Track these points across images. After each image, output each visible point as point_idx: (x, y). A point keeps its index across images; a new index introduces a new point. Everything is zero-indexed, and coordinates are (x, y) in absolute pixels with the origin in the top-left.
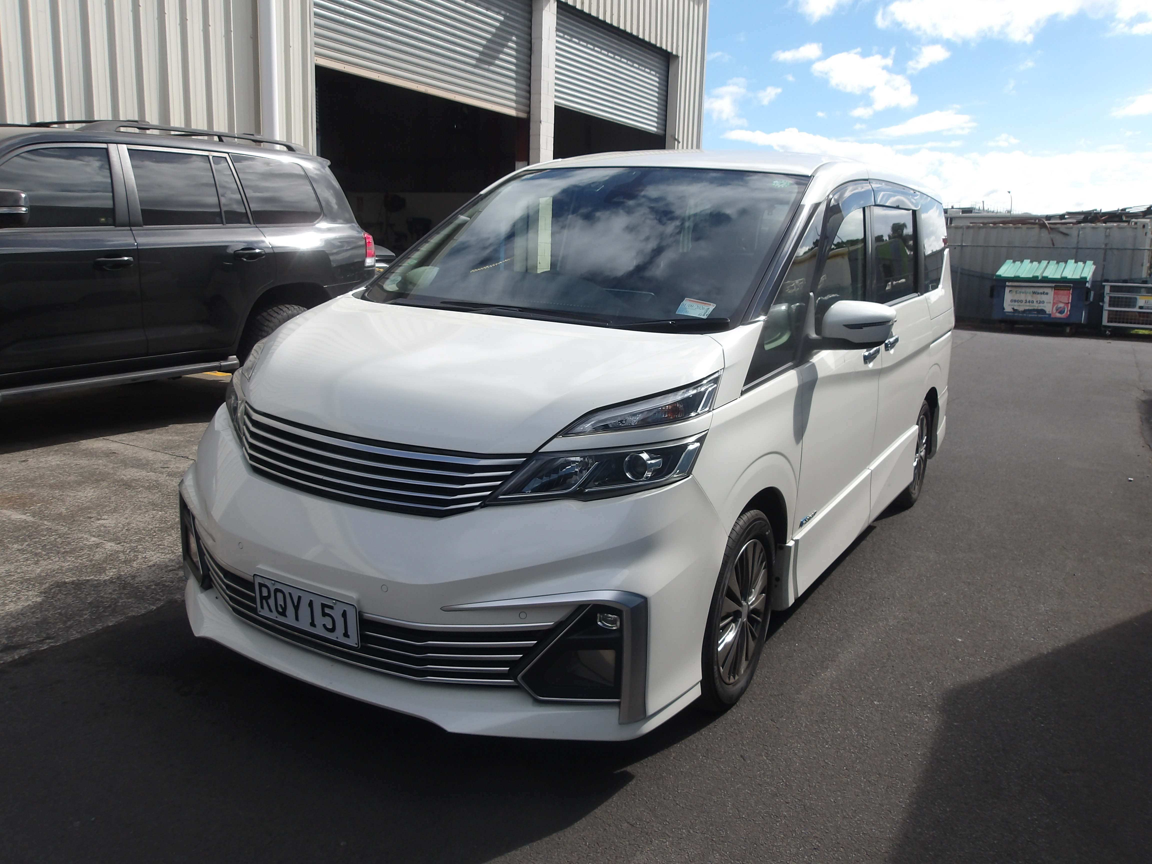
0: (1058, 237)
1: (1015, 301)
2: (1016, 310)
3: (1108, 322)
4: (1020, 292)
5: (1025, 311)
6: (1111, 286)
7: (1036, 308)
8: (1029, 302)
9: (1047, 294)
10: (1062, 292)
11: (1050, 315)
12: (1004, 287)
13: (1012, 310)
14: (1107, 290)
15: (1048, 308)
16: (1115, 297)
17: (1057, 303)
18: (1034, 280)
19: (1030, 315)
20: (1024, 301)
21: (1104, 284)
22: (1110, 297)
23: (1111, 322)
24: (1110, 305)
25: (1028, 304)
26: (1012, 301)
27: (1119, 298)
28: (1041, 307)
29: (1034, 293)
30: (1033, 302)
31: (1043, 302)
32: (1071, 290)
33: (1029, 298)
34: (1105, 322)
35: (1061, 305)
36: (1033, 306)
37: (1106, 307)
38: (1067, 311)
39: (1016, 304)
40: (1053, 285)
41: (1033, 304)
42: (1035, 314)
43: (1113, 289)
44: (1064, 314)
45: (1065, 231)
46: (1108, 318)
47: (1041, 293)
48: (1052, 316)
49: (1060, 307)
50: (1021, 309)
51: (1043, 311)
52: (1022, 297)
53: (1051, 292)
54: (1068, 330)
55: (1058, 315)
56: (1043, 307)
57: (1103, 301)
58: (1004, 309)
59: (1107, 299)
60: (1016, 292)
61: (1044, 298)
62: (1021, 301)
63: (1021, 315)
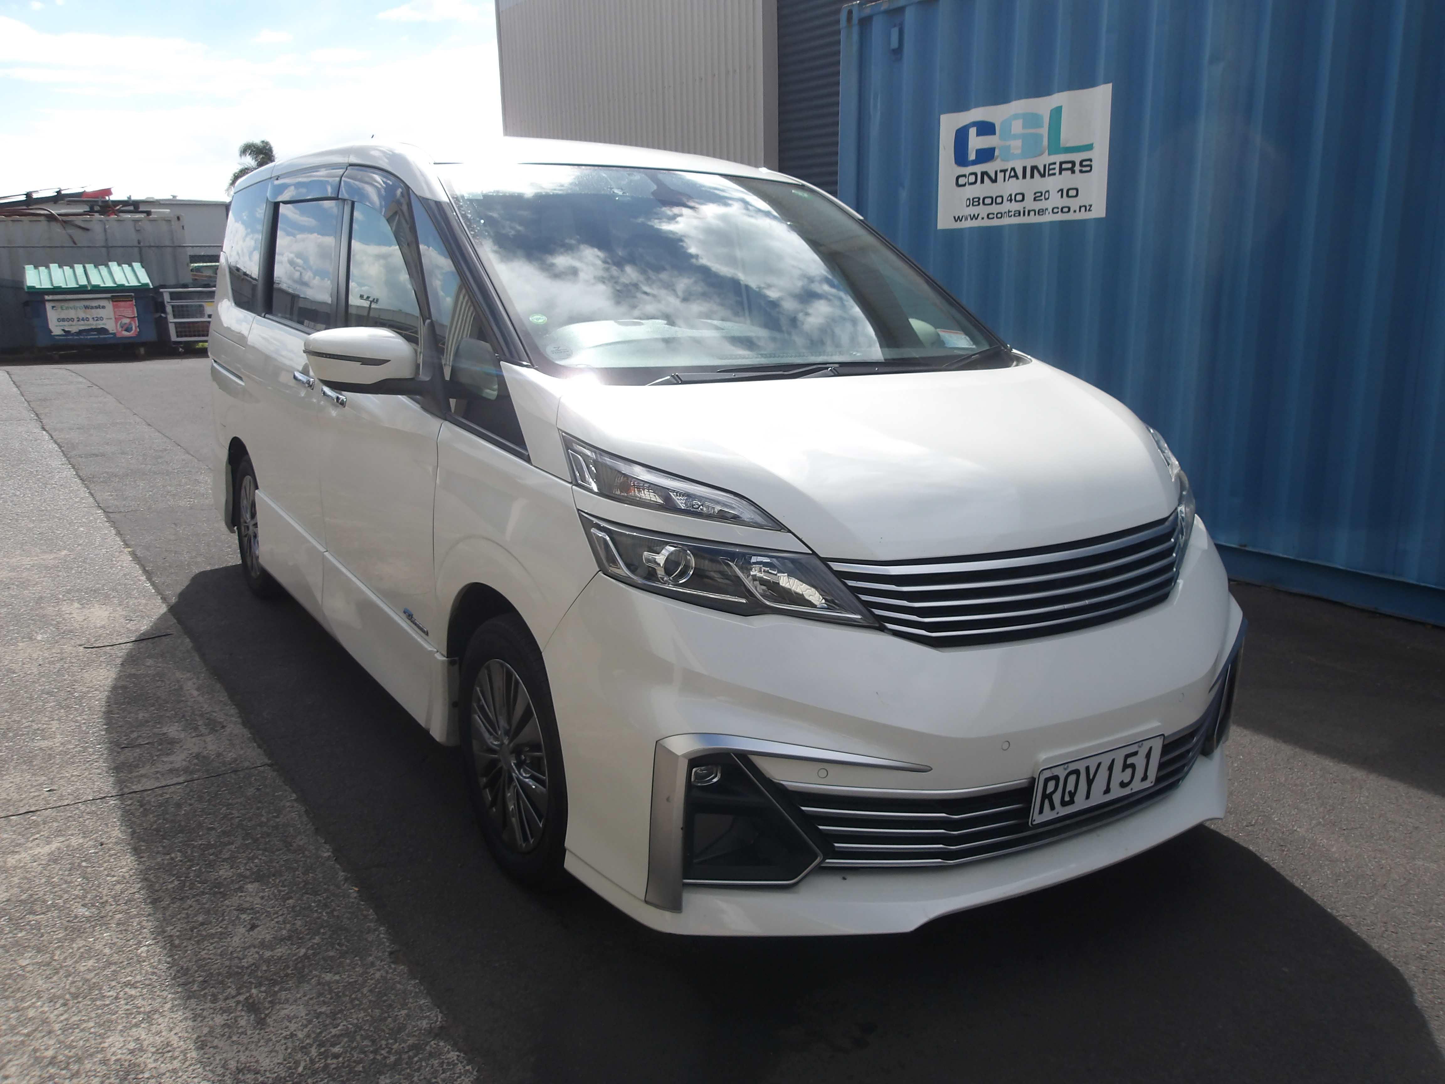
0: (77, 234)
1: (63, 320)
2: (69, 332)
3: (178, 336)
4: (67, 308)
5: (81, 332)
6: (171, 293)
7: (94, 327)
8: (83, 320)
9: (104, 307)
10: (122, 304)
11: (114, 334)
12: (44, 302)
13: (63, 333)
14: (167, 298)
15: (111, 326)
16: (178, 306)
17: (120, 319)
18: (81, 290)
19: (89, 337)
20: (76, 319)
21: (161, 290)
22: (173, 307)
23: (182, 336)
24: (175, 317)
25: (82, 322)
26: (59, 320)
27: (182, 306)
28: (100, 325)
29: (86, 307)
30: (87, 319)
31: (101, 319)
32: (134, 301)
33: (82, 314)
34: (174, 338)
35: (126, 321)
36: (88, 325)
37: (171, 319)
38: (136, 327)
39: (66, 323)
40: (109, 295)
41: (88, 322)
42: (95, 335)
43: (174, 296)
44: (132, 332)
45: (83, 225)
46: (177, 332)
47: (96, 307)
48: (118, 336)
49: (126, 324)
50: (74, 329)
51: (103, 331)
52: (72, 314)
53: (109, 305)
54: (142, 351)
55: (126, 334)
56: (103, 324)
57: (164, 312)
58: (51, 332)
59: (169, 309)
60: (62, 308)
61: (101, 313)
62: (72, 320)
63: (76, 337)
